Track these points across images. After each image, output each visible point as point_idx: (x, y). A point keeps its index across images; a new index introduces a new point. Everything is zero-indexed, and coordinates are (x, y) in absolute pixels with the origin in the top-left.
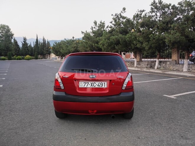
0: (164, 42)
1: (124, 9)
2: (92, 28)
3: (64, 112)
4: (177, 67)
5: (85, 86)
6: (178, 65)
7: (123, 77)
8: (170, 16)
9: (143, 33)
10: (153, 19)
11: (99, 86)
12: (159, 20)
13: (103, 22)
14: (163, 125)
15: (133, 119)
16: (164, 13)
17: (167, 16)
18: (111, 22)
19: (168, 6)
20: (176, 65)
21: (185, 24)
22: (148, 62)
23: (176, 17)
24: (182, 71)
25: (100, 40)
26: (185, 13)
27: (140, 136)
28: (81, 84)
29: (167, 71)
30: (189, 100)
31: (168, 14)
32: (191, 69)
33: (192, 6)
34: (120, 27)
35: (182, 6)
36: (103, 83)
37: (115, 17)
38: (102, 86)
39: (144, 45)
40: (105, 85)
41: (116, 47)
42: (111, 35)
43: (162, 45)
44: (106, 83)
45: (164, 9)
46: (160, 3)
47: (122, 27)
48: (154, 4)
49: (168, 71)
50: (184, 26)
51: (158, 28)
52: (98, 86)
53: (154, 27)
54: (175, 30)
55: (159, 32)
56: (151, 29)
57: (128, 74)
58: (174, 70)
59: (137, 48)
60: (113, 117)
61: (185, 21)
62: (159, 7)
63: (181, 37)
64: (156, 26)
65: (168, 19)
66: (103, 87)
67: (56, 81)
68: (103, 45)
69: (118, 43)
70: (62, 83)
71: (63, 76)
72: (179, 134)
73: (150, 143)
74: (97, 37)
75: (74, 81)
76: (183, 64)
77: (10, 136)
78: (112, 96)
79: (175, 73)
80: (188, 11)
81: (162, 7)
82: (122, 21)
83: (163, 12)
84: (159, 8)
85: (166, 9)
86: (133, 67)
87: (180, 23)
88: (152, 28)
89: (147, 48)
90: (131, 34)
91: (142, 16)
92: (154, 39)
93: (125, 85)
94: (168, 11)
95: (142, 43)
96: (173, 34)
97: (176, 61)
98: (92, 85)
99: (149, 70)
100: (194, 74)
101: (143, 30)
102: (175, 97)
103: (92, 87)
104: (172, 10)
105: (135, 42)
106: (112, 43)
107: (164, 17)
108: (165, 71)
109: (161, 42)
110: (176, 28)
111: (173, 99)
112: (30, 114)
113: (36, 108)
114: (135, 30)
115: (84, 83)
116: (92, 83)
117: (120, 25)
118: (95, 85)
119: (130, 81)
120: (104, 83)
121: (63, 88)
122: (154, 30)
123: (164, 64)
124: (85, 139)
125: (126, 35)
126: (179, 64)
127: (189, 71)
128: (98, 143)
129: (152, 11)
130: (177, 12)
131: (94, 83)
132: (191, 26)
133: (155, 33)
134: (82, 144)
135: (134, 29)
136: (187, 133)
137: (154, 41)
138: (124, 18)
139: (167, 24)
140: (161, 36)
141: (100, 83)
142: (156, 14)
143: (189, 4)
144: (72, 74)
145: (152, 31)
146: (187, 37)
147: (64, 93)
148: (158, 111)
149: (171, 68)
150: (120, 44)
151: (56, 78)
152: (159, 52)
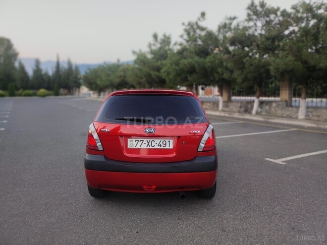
0: (268, 71)
1: (203, 14)
2: (150, 46)
3: (102, 189)
4: (289, 111)
5: (138, 147)
6: (290, 108)
7: (199, 132)
8: (278, 28)
9: (234, 55)
10: (251, 31)
11: (161, 146)
12: (261, 35)
13: (167, 35)
14: (264, 210)
15: (216, 199)
16: (268, 23)
17: (272, 27)
18: (182, 36)
19: (274, 11)
20: (287, 108)
21: (303, 41)
22: (242, 102)
23: (287, 29)
24: (297, 118)
25: (162, 65)
26: (302, 23)
27: (226, 228)
28: (131, 143)
29: (272, 117)
30: (305, 167)
31: (275, 25)
32: (311, 116)
33: (314, 11)
34: (196, 44)
35: (298, 11)
36: (167, 141)
37: (188, 28)
38: (165, 145)
39: (235, 75)
40: (170, 144)
41: (189, 78)
42: (181, 58)
43: (264, 75)
44: (171, 141)
45: (268, 16)
46: (262, 5)
47: (200, 45)
48: (252, 7)
49: (274, 118)
50: (301, 44)
51: (258, 46)
52: (158, 146)
53: (251, 45)
54: (286, 50)
55: (260, 53)
56: (247, 49)
57: (208, 126)
58: (284, 115)
59: (223, 80)
60: (183, 197)
61: (302, 36)
62: (261, 12)
63: (296, 63)
64: (254, 44)
65: (274, 33)
66: (167, 147)
67: (91, 136)
68: (168, 74)
69: (192, 70)
70: (99, 141)
71: (100, 129)
72: (288, 224)
73: (241, 239)
74: (157, 61)
75: (120, 137)
76: (298, 107)
77: (13, 227)
78: (182, 163)
79: (285, 121)
80: (308, 21)
81: (265, 13)
82: (200, 35)
83: (267, 21)
84: (259, 14)
85: (272, 17)
86: (217, 110)
87: (295, 39)
88: (248, 46)
89: (239, 80)
90: (214, 57)
91: (232, 27)
92: (251, 65)
93: (202, 145)
94: (276, 19)
95: (232, 72)
96: (282, 58)
97: (286, 101)
98: (148, 144)
99: (243, 115)
100: (315, 123)
101: (234, 50)
102: (283, 162)
103: (148, 147)
104: (281, 18)
105: (220, 70)
106: (182, 71)
107: (269, 30)
108: (270, 117)
109: (262, 70)
110: (287, 48)
111: (281, 165)
112: (46, 190)
113: (57, 180)
114: (220, 50)
115: (136, 141)
116: (148, 140)
117: (195, 40)
118: (153, 144)
119: (211, 137)
120: (169, 141)
121: (101, 149)
122: (252, 50)
123: (267, 107)
124: (137, 232)
125: (205, 58)
126: (291, 106)
127: (307, 118)
128: (158, 239)
129: (249, 19)
130: (289, 22)
131: (153, 142)
132: (311, 46)
133: (253, 55)
134: (132, 240)
135: (218, 47)
136: (300, 221)
137: (252, 68)
138: (202, 29)
139: (273, 41)
140: (263, 60)
141: (162, 140)
142: (255, 24)
143: (309, 9)
144: (117, 126)
145: (248, 52)
146: (305, 62)
147: (103, 157)
148: (256, 186)
149: (279, 112)
150: (196, 73)
151: (90, 132)
152: (260, 85)
